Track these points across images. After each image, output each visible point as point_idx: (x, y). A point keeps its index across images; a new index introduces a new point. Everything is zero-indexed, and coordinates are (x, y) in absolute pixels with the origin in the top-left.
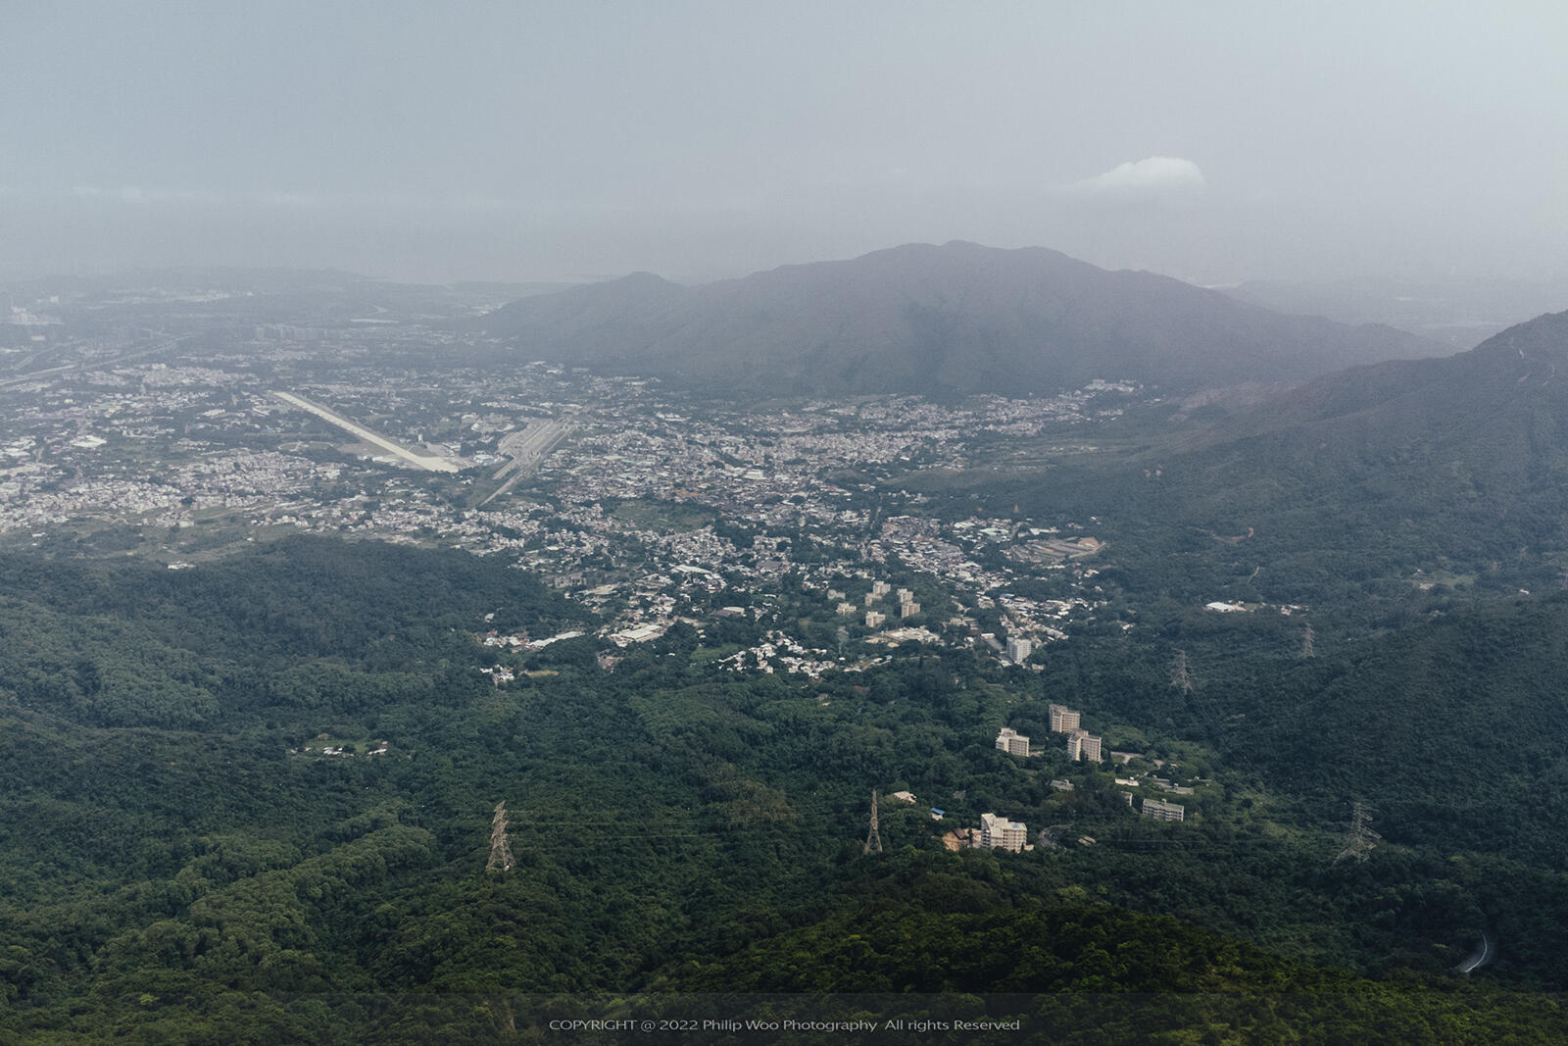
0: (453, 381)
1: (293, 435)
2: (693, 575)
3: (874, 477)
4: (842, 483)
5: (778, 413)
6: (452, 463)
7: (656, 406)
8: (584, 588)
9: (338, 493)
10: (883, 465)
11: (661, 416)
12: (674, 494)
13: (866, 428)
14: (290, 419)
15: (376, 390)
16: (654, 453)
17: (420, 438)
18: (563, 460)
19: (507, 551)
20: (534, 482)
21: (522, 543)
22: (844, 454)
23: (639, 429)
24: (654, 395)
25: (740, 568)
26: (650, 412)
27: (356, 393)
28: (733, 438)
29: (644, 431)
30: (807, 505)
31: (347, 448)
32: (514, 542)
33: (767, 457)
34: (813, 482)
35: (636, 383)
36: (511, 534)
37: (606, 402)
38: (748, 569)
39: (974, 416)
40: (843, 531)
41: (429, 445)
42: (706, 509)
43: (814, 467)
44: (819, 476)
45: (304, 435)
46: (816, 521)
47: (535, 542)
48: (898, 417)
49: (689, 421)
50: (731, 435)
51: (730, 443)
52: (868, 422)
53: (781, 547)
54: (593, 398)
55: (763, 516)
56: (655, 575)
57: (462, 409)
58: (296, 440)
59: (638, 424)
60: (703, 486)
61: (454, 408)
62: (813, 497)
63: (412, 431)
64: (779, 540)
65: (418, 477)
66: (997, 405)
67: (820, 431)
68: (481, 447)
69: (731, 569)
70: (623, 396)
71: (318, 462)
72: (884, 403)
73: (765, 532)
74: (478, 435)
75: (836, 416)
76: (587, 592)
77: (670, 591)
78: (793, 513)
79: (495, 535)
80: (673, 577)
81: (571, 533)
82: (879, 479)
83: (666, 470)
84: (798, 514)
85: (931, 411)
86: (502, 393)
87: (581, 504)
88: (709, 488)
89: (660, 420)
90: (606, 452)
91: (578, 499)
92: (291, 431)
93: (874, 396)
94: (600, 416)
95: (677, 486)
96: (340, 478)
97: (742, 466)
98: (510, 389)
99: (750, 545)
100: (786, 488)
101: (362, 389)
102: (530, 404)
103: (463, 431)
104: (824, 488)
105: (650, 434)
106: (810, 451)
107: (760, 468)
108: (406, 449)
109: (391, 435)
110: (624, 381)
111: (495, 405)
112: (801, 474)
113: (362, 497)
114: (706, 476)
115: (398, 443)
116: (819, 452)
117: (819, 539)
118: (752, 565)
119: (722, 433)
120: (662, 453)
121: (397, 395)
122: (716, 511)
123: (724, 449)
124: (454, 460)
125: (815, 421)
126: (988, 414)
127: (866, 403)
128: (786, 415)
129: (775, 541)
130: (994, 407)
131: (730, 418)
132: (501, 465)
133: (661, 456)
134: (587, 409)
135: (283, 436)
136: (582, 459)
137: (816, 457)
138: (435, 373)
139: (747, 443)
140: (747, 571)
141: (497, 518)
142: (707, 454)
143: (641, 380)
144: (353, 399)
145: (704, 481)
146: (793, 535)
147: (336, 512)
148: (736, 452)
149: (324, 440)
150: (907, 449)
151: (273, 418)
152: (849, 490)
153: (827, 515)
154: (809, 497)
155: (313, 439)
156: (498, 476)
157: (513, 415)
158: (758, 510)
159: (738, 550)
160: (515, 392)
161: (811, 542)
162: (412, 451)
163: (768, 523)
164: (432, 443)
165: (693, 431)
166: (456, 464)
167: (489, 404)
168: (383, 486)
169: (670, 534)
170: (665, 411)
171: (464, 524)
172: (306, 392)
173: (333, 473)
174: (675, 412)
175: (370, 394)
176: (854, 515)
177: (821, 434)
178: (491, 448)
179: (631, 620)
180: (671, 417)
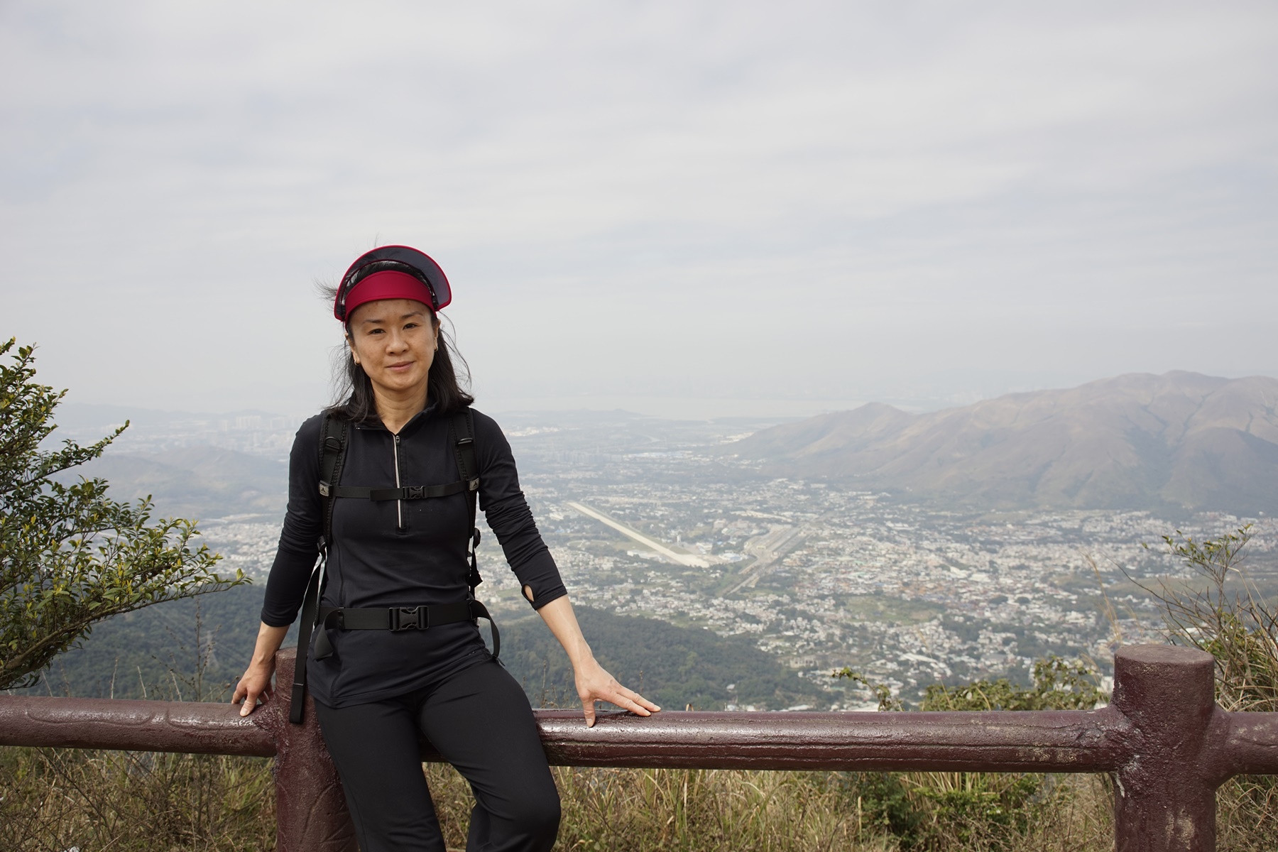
0: (708, 494)
1: (580, 535)
2: (920, 663)
3: (1100, 584)
4: (1067, 586)
5: (1003, 525)
6: (704, 560)
7: (886, 516)
8: (815, 668)
9: (610, 581)
10: (1109, 573)
11: (890, 524)
12: (903, 592)
13: (1088, 539)
14: (578, 523)
15: (645, 501)
16: (884, 556)
17: (678, 538)
18: (801, 560)
19: (748, 632)
20: (774, 578)
21: (760, 627)
22: (1068, 562)
23: (871, 535)
24: (884, 507)
25: (965, 658)
26: (881, 521)
27: (629, 504)
28: (958, 545)
29: (875, 537)
30: (1031, 606)
31: (619, 546)
32: (754, 626)
33: (992, 563)
34: (1037, 585)
35: (868, 497)
36: (754, 619)
37: (840, 512)
38: (973, 660)
39: (1202, 531)
40: (1069, 631)
41: (685, 544)
42: (931, 605)
43: (1037, 572)
44: (1044, 580)
45: (588, 535)
46: (1041, 620)
47: (774, 628)
48: (1122, 530)
49: (917, 530)
50: (957, 542)
51: (955, 549)
52: (1092, 534)
53: (1006, 642)
54: (829, 510)
55: (988, 614)
56: (883, 661)
57: (714, 517)
58: (581, 538)
59: (869, 531)
60: (930, 585)
61: (707, 516)
62: (1038, 599)
63: (673, 533)
64: (1004, 635)
65: (676, 570)
66: (1226, 523)
67: (1043, 541)
68: (730, 547)
69: (957, 659)
70: (856, 508)
71: (596, 556)
72: (1108, 519)
73: (990, 628)
74: (728, 538)
75: (1060, 528)
76: (818, 672)
77: (896, 675)
78: (1017, 612)
79: (738, 619)
80: (900, 664)
81: (806, 621)
82: (1105, 585)
83: (895, 570)
84: (1023, 613)
85: (1156, 525)
86: (748, 503)
87: (816, 597)
88: (935, 588)
89: (890, 529)
90: (839, 554)
91: (814, 592)
92: (578, 531)
93: (1097, 511)
94: (834, 525)
95: (906, 585)
96: (612, 570)
97: (969, 570)
98: (756, 501)
99: (976, 638)
100: (1012, 591)
101: (635, 500)
102: (772, 513)
103: (715, 534)
104: (1049, 591)
105: (881, 540)
106: (1035, 558)
107: (985, 571)
108: (667, 548)
109: (656, 536)
110: (857, 495)
111: (744, 514)
112: (1025, 578)
113: (629, 585)
114: (933, 577)
115: (660, 543)
116: (1043, 560)
117: (1044, 636)
118: (978, 658)
119: (948, 540)
120: (891, 556)
121: (663, 505)
122: (941, 608)
123: (950, 555)
124: (706, 557)
125: (1039, 532)
126: (1216, 530)
127: (1090, 517)
128: (1010, 526)
129: (999, 637)
130: (1222, 524)
131: (956, 528)
132: (746, 563)
133: (890, 559)
134: (822, 518)
135: (572, 535)
136: (817, 559)
137: (1040, 564)
138: (694, 488)
139: (972, 550)
140: (972, 663)
141: (740, 605)
142: (934, 559)
143: (873, 494)
144: (628, 508)
145: (931, 581)
146: (1019, 632)
147: (607, 596)
148: (962, 557)
149: (604, 539)
150: (1132, 560)
151: (566, 522)
152: (1074, 593)
153: (1052, 615)
154: (1034, 598)
155: (594, 538)
156: (743, 572)
157: (759, 522)
158: (983, 608)
159: (964, 642)
160: (761, 503)
161: (1034, 639)
162: (672, 549)
163: (993, 620)
164: (689, 543)
165: (920, 538)
166: (707, 560)
167: (738, 513)
168: (647, 577)
169: (898, 625)
170: (894, 521)
171: (711, 609)
172: (592, 503)
173: (607, 564)
174: (903, 522)
175: (641, 504)
176: (1080, 615)
177: (1045, 544)
178: (738, 549)
179: (860, 699)
180: (899, 526)
